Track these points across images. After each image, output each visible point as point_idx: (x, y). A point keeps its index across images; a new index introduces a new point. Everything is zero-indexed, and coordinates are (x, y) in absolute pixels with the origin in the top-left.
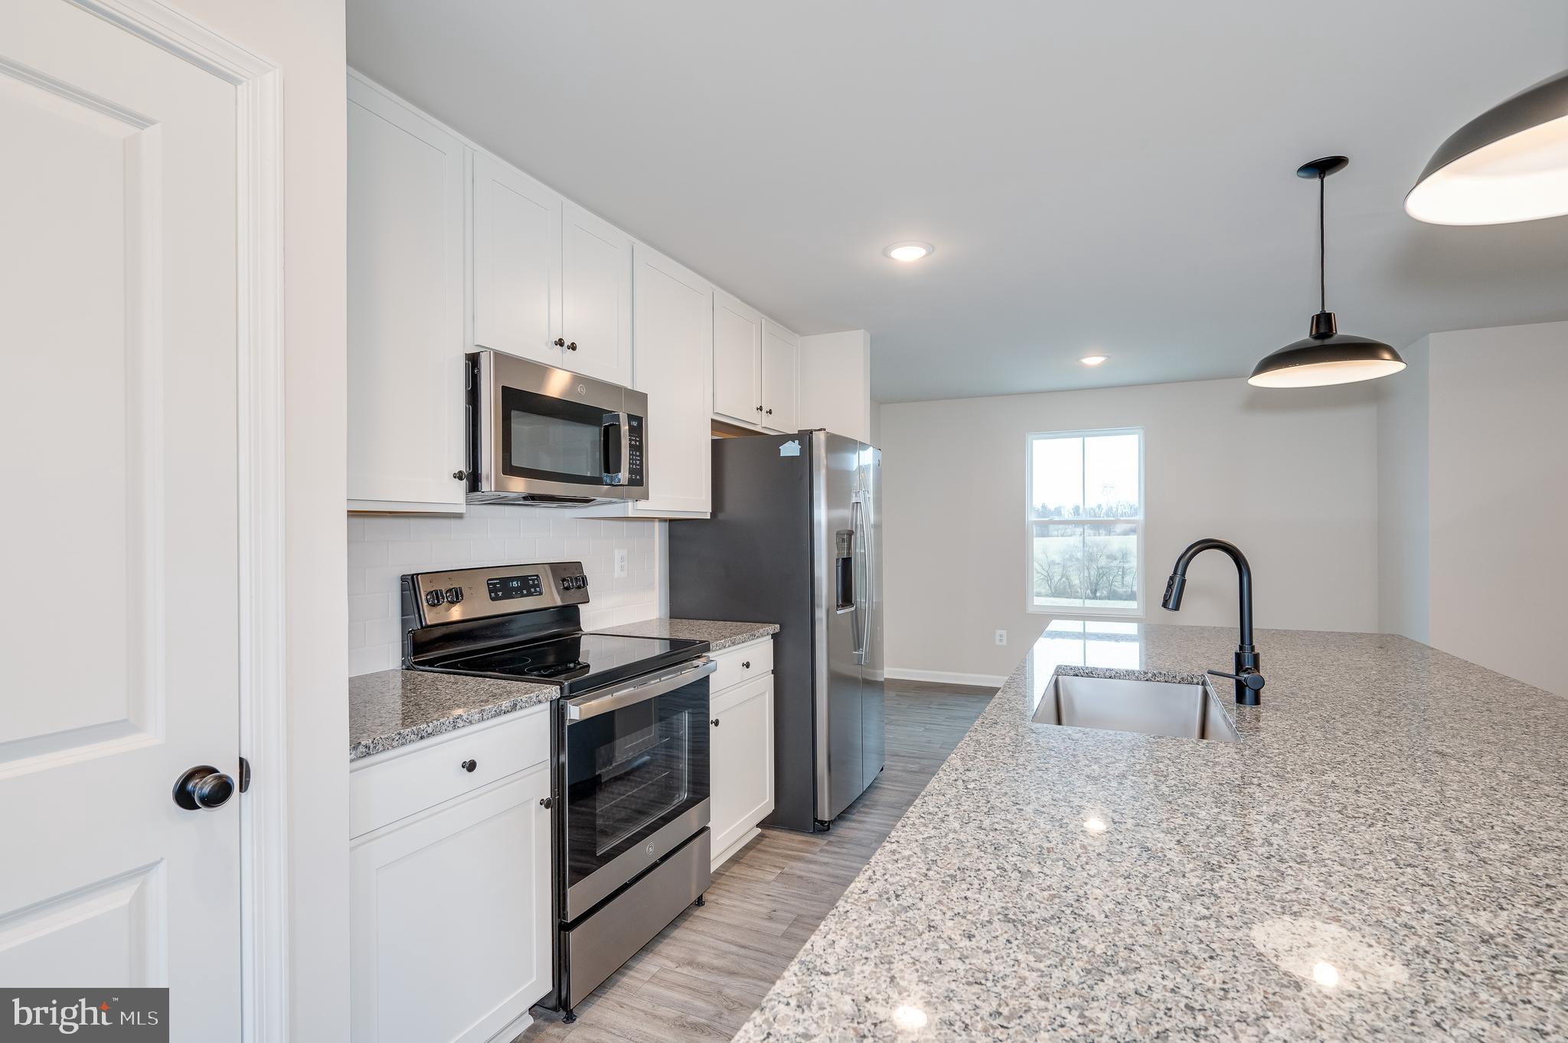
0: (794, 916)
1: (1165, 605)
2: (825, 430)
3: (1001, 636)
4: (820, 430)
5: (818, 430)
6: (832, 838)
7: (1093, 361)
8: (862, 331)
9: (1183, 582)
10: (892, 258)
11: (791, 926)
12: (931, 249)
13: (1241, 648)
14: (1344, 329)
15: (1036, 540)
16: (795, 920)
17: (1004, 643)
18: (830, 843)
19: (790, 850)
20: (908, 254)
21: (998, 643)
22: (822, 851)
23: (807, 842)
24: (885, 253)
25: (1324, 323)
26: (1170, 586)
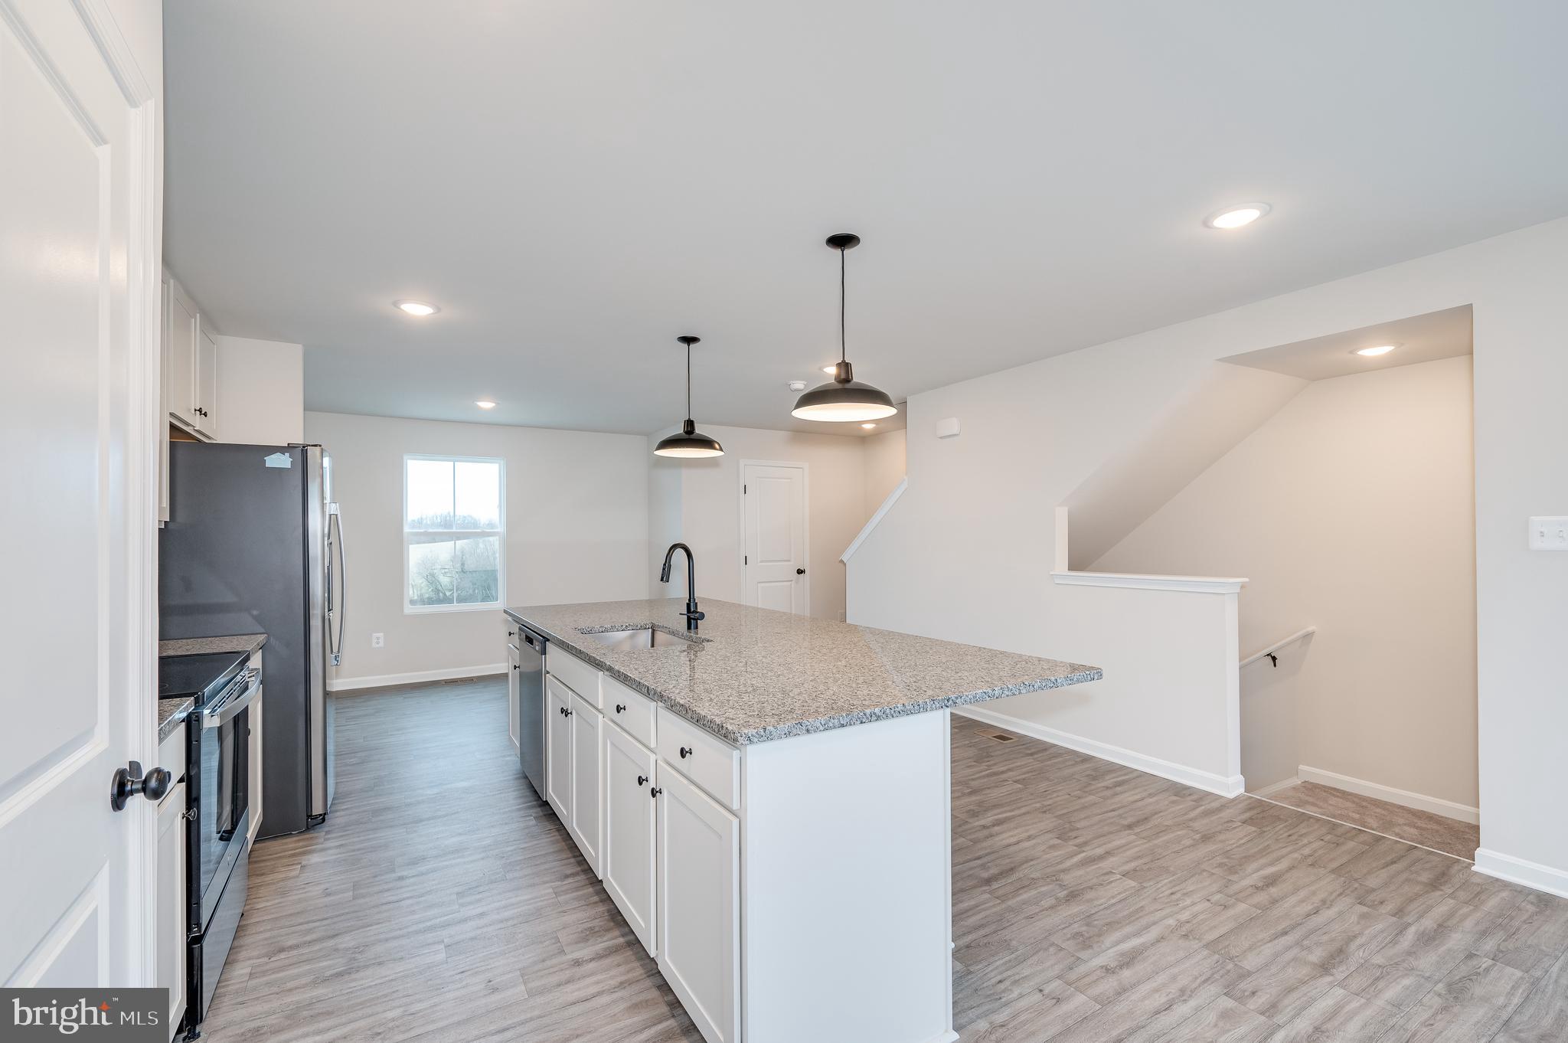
0: (352, 884)
1: (662, 580)
2: (320, 446)
3: (378, 638)
4: (316, 446)
5: (312, 446)
6: (326, 829)
7: (486, 405)
8: (301, 346)
9: (670, 566)
10: (401, 309)
11: (354, 890)
12: (439, 310)
13: (690, 600)
14: (700, 430)
15: (412, 548)
16: (354, 886)
17: (381, 644)
18: (328, 832)
19: (291, 850)
20: (417, 310)
21: (374, 645)
22: (326, 840)
23: (304, 839)
24: (396, 304)
25: (690, 424)
26: (664, 569)
